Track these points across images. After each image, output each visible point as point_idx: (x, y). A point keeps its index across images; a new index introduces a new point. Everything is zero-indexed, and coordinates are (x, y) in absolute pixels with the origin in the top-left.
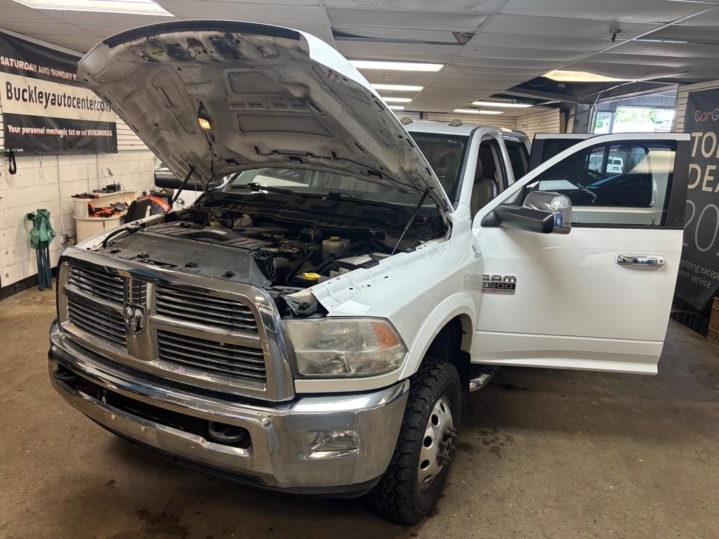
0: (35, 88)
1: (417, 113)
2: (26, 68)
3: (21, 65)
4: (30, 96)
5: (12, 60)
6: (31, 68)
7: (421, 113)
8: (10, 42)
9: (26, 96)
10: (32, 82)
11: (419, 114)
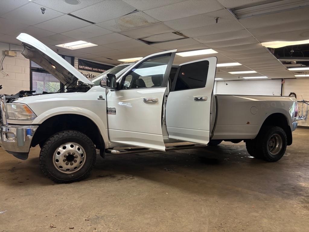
0: (92, 74)
1: (280, 80)
2: (88, 69)
3: (87, 68)
4: (89, 76)
5: (83, 67)
6: (90, 69)
7: (282, 80)
8: (83, 62)
9: (88, 76)
10: (90, 73)
11: (281, 80)
